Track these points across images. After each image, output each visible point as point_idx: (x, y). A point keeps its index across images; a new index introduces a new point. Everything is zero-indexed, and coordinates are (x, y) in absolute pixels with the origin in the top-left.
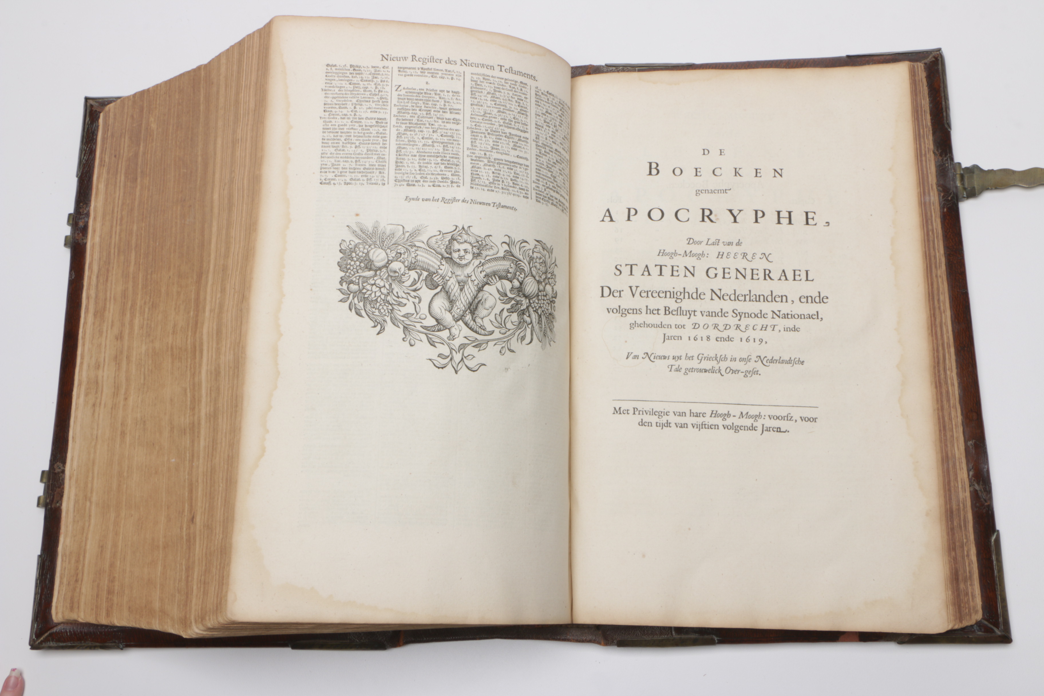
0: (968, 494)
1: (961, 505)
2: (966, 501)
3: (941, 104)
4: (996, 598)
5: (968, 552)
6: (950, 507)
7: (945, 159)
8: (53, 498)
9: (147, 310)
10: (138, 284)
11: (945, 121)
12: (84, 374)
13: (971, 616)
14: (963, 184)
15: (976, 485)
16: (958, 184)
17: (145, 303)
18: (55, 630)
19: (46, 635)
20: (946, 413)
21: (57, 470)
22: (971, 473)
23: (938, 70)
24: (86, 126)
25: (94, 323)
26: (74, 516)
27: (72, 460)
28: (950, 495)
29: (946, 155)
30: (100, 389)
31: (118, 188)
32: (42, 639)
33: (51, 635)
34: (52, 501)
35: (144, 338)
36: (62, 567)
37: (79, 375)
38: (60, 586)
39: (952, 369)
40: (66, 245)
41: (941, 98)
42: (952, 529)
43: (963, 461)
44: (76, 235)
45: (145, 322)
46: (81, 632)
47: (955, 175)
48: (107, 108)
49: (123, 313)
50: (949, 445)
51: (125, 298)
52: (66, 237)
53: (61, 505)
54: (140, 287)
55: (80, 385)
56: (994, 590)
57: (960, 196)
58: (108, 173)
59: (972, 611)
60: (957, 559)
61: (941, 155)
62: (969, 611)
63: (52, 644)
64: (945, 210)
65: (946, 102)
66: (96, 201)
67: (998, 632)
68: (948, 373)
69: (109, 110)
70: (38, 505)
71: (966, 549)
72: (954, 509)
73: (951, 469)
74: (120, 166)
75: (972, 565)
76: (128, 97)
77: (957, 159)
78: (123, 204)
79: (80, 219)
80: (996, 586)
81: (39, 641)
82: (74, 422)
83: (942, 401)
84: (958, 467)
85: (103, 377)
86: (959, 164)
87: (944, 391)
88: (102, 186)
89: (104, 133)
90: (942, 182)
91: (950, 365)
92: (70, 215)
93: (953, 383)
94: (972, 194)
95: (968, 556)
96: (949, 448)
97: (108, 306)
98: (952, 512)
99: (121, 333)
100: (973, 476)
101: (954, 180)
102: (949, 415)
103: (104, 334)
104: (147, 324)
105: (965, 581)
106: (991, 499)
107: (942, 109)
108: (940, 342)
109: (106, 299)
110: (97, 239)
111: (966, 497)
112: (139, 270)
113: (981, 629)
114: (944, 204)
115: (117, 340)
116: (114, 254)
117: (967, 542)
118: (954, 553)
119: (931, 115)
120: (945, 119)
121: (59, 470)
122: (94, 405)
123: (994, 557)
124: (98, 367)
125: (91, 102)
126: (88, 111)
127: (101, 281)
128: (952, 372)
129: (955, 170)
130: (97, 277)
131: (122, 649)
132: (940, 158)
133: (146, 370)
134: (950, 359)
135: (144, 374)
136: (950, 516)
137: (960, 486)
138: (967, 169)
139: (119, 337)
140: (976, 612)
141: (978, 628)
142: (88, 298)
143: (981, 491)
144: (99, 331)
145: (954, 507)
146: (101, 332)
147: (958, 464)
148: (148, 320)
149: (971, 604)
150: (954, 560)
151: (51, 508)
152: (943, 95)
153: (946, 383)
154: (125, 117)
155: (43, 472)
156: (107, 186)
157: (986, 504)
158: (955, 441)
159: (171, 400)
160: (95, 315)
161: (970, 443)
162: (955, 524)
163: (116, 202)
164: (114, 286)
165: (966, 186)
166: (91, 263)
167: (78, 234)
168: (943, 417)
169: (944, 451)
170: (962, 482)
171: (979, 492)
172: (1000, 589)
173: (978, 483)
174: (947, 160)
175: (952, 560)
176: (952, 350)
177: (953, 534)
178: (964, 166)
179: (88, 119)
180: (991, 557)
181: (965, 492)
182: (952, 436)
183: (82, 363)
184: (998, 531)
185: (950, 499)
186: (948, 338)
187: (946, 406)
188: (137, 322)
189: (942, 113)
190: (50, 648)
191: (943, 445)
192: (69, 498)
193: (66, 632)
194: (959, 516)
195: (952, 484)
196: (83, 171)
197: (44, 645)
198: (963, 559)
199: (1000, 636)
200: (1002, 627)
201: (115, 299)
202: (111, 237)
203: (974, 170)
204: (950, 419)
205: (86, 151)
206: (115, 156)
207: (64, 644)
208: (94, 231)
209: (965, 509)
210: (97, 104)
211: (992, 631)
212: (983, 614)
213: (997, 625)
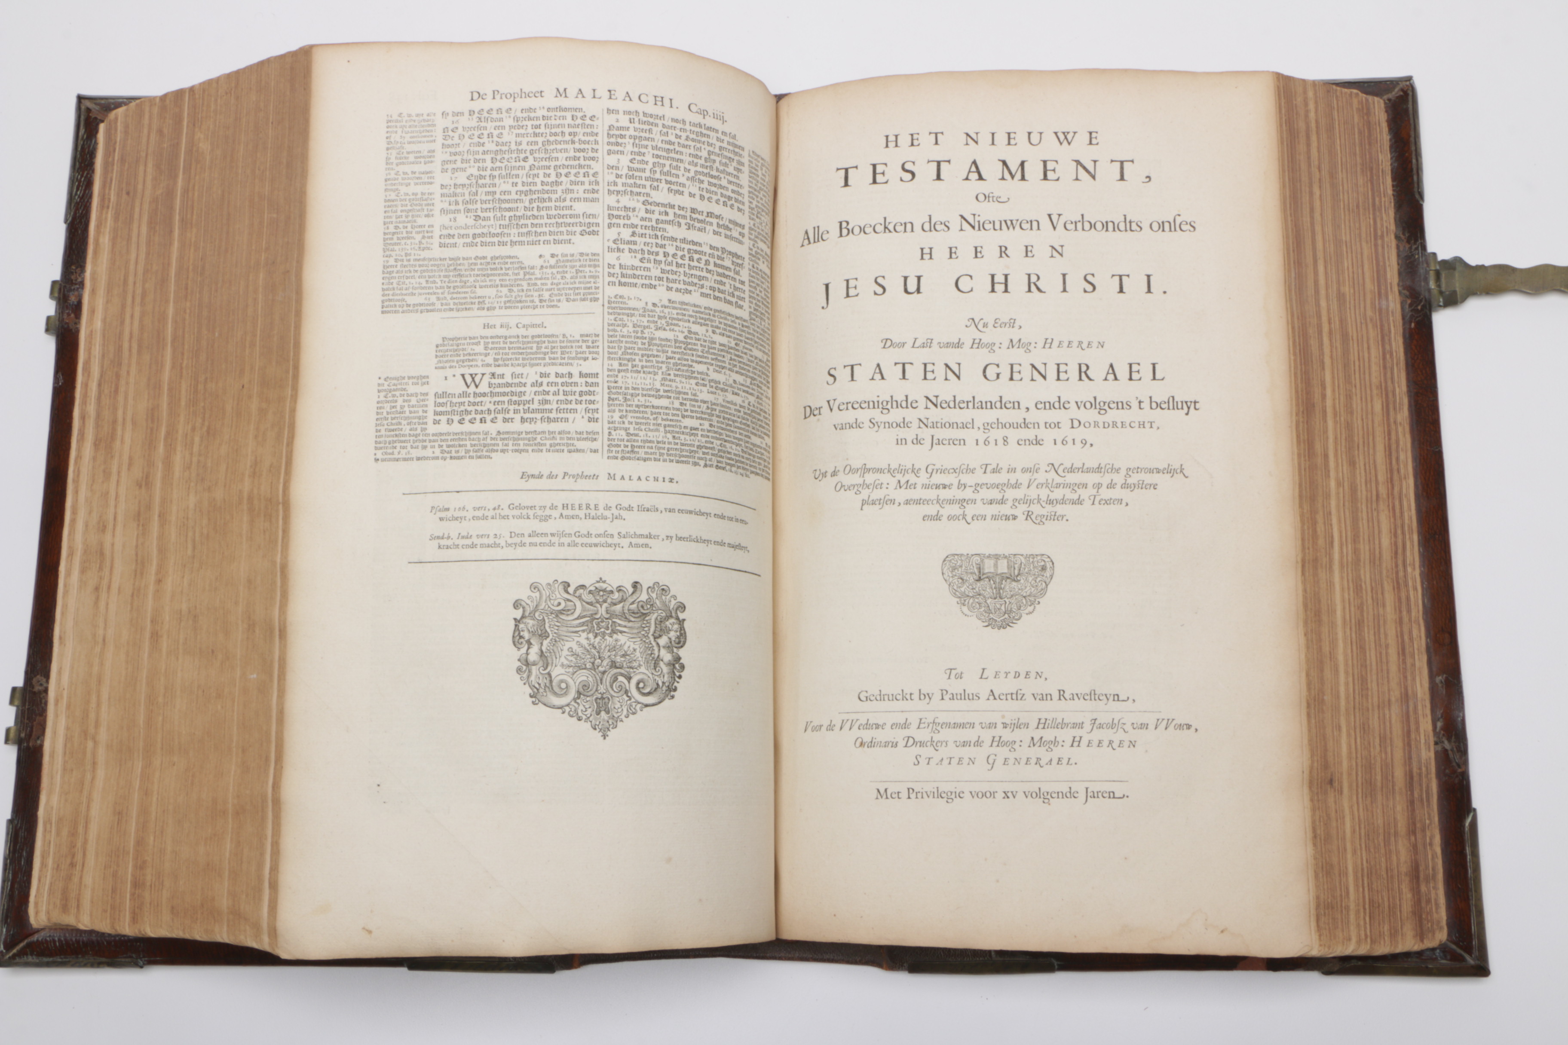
0: (1432, 755)
1: (1424, 769)
2: (1430, 764)
3: (1411, 162)
4: (1469, 909)
5: (1431, 840)
6: (1409, 770)
7: (1414, 247)
8: (31, 731)
9: (197, 439)
10: (180, 399)
11: (1416, 190)
12: (79, 537)
13: (1434, 934)
14: (1439, 286)
15: (1446, 742)
16: (1432, 285)
17: (194, 429)
18: (35, 938)
19: (22, 945)
20: (1406, 630)
21: (37, 688)
22: (1439, 725)
23: (1407, 110)
24: (80, 143)
25: (94, 459)
26: (65, 762)
27: (60, 672)
28: (1410, 752)
29: (1416, 241)
30: (108, 564)
31: (134, 246)
32: (15, 951)
33: (29, 945)
34: (29, 736)
35: (192, 484)
36: (44, 840)
37: (69, 540)
38: (41, 871)
39: (1414, 565)
40: (47, 330)
41: (1411, 154)
42: (1412, 802)
43: (1427, 705)
44: (65, 316)
45: (195, 459)
46: (78, 942)
47: (1427, 272)
48: (112, 115)
49: (150, 444)
50: (1409, 678)
51: (153, 421)
52: (48, 318)
53: (43, 741)
54: (183, 403)
55: (71, 554)
56: (1466, 899)
57: (1434, 304)
58: (116, 218)
59: (1435, 927)
60: (1417, 848)
61: (1408, 242)
62: (1431, 926)
63: (30, 959)
64: (1411, 326)
65: (1417, 160)
66: (94, 264)
67: (1470, 961)
68: (1409, 570)
69: (116, 119)
70: (7, 741)
71: (1428, 834)
72: (1415, 774)
73: (1411, 713)
74: (137, 210)
75: (1436, 860)
76: (151, 100)
77: (1430, 249)
78: (146, 271)
79: (70, 290)
80: (1470, 894)
81: (11, 954)
82: (63, 614)
83: (1400, 612)
84: (1420, 712)
85: (113, 545)
86: (1434, 254)
87: (1403, 595)
88: (105, 240)
89: (109, 153)
90: (1407, 283)
91: (1412, 559)
92: (54, 283)
93: (1416, 586)
94: (1452, 301)
95: (1431, 844)
96: (1409, 682)
97: (119, 432)
98: (1411, 778)
99: (147, 477)
100: (1442, 729)
101: (1426, 280)
102: (1410, 632)
103: (114, 478)
104: (199, 462)
105: (1427, 881)
106: (1465, 762)
107: (1412, 170)
108: (1399, 522)
109: (115, 422)
110: (98, 324)
112: (181, 376)
113: (1446, 956)
114: (1410, 317)
115: (140, 487)
116: (130, 350)
117: (1430, 824)
118: (1413, 839)
119: (1394, 179)
120: (1416, 185)
121: (40, 688)
122: (97, 589)
123: (1468, 850)
124: (102, 528)
125: (88, 104)
126: (83, 118)
127: (106, 391)
128: (1414, 569)
129: (1428, 264)
130: (99, 385)
131: (141, 967)
132: (1407, 246)
133: (197, 535)
135: (194, 541)
137: (1423, 741)
138: (1444, 262)
139: (145, 482)
140: (1441, 928)
141: (1442, 955)
142: (83, 418)
143: (1452, 750)
144: (104, 471)
145: (1415, 770)
146: (107, 474)
147: (1420, 707)
148: (200, 455)
149: (1435, 916)
150: (1413, 849)
151: (28, 748)
152: (1413, 148)
153: (1406, 585)
154: (146, 131)
155: (14, 689)
156: (114, 240)
157: (1460, 770)
158: (1417, 672)
159: (249, 581)
160: (96, 445)
161: (1438, 679)
162: (1416, 795)
163: (132, 267)
164: (131, 402)
165: (1443, 289)
166: (87, 363)
167: (69, 315)
168: (1402, 635)
170: (1425, 736)
171: (1450, 752)
172: (1475, 894)
173: (1449, 740)
174: (1417, 249)
175: (1411, 849)
176: (1415, 537)
177: (1413, 810)
178: (1440, 258)
179: (82, 131)
180: (1464, 849)
181: (1429, 751)
182: (1413, 665)
183: (73, 521)
184: (1475, 810)
185: (1410, 758)
186: (1410, 518)
187: (1406, 619)
188: (178, 460)
189: (1412, 177)
190: (27, 965)
192: (55, 733)
193: (54, 941)
194: (1421, 785)
195: (1413, 736)
196: (75, 213)
197: (18, 960)
198: (1425, 849)
199: (1472, 967)
200: (1476, 953)
201: (134, 423)
202: (122, 322)
203: (1455, 265)
205: (80, 182)
206: (128, 193)
207: (51, 959)
208: (92, 311)
209: (1429, 776)
210: (97, 108)
211: (1462, 959)
212: (1449, 934)
213: (1469, 950)
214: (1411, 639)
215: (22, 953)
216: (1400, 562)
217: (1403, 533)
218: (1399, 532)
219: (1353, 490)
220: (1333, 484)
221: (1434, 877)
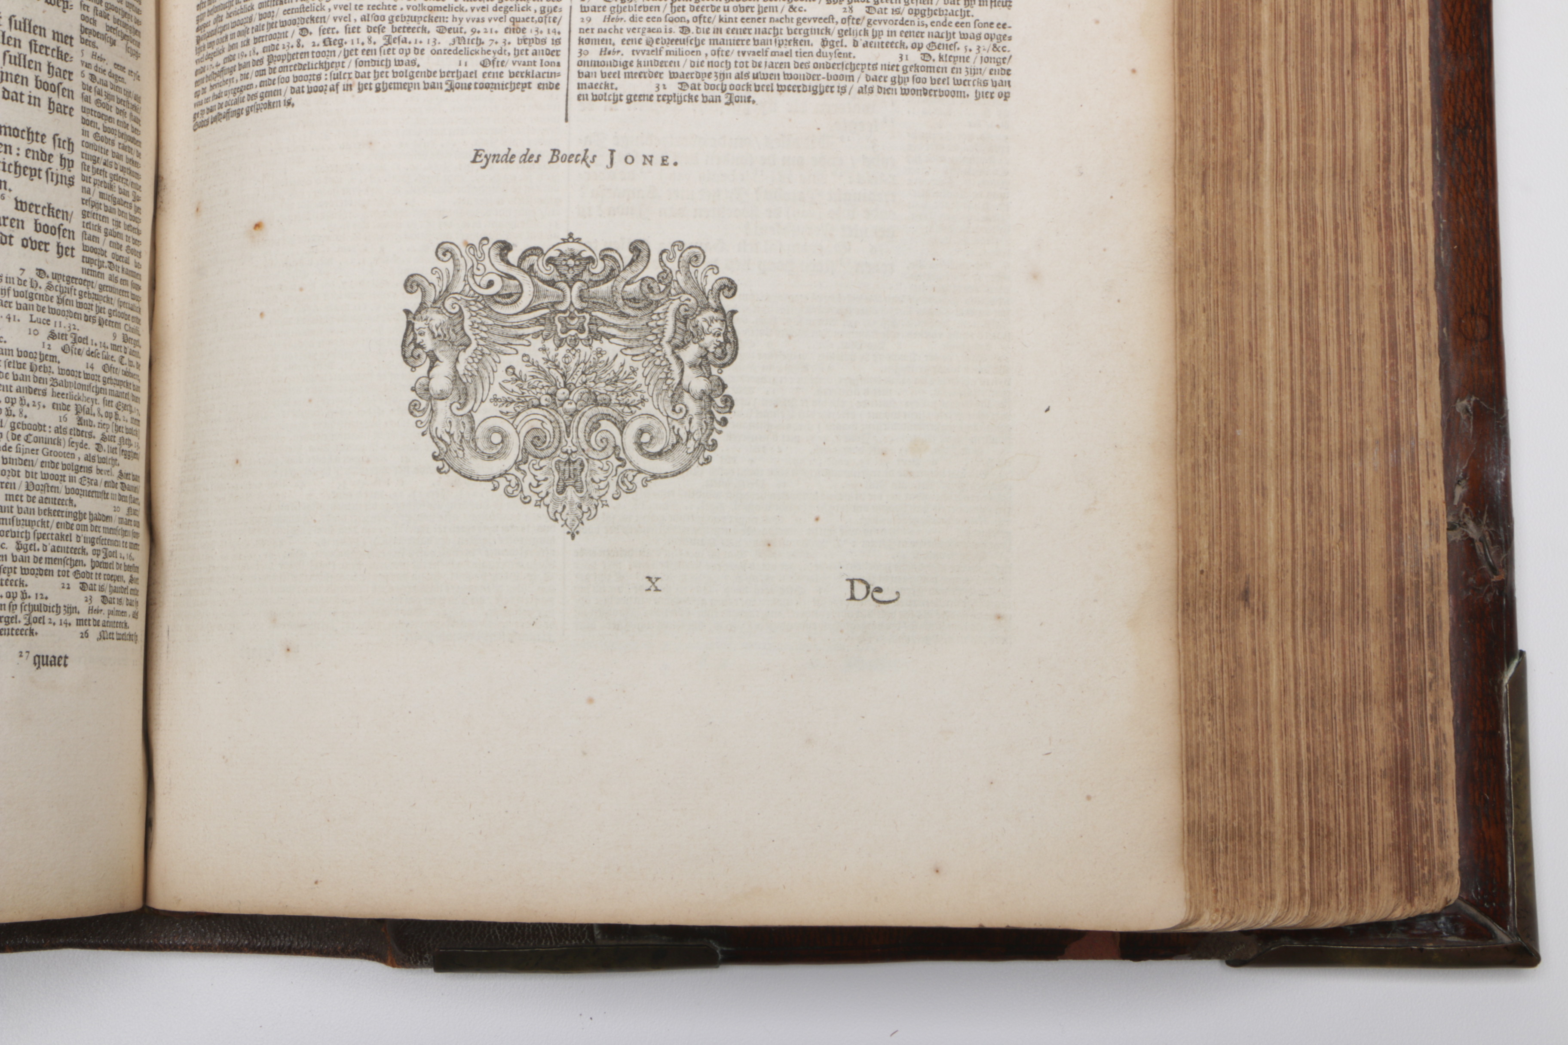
0: (1443, 548)
1: (1425, 575)
2: (1438, 565)
4: (1505, 841)
5: (1434, 709)
6: (1397, 576)
13: (1434, 887)
15: (1471, 525)
20: (1400, 308)
22: (1459, 491)
28: (1399, 542)
39: (1422, 186)
42: (1400, 638)
43: (1436, 452)
50: (1402, 400)
56: (1500, 822)
59: (1437, 873)
60: (1407, 725)
62: (1429, 872)
67: (1503, 937)
68: (1412, 194)
71: (1430, 698)
72: (1407, 584)
73: (1404, 468)
75: (1444, 748)
80: (1507, 811)
83: (1391, 273)
84: (1422, 467)
87: (1397, 242)
91: (1418, 173)
93: (1424, 225)
95: (1435, 718)
96: (1403, 408)
98: (1401, 591)
100: (1464, 499)
102: (1407, 313)
105: (1425, 788)
106: (1508, 563)
108: (1395, 100)
111: (1438, 555)
113: (1456, 929)
117: (1435, 679)
118: (1401, 707)
123: (1505, 729)
128: (1422, 193)
134: (1419, 155)
136: (1396, 600)
137: (1425, 522)
140: (1448, 877)
141: (1449, 926)
143: (1483, 540)
145: (1408, 577)
147: (1422, 457)
149: (1437, 852)
150: (1400, 725)
153: (1405, 223)
157: (1495, 578)
158: (1420, 390)
161: (1461, 405)
162: (1408, 625)
168: (1392, 318)
169: (1389, 416)
170: (1430, 512)
171: (1478, 544)
172: (1517, 816)
173: (1477, 521)
175: (1396, 725)
176: (1427, 132)
177: (1402, 653)
180: (1498, 727)
181: (1437, 541)
182: (1412, 376)
184: (1522, 653)
185: (1399, 554)
186: (1419, 93)
187: (1400, 288)
191: (1388, 396)
194: (1419, 606)
195: (1406, 512)
198: (1422, 725)
199: (1506, 948)
200: (1513, 922)
204: (1408, 326)
209: (1435, 589)
212: (1464, 887)
213: (1501, 917)
214: (1410, 327)
216: (1394, 178)
217: (1403, 122)
218: (1395, 119)
219: (1306, 30)
220: (1266, 16)
221: (1439, 779)
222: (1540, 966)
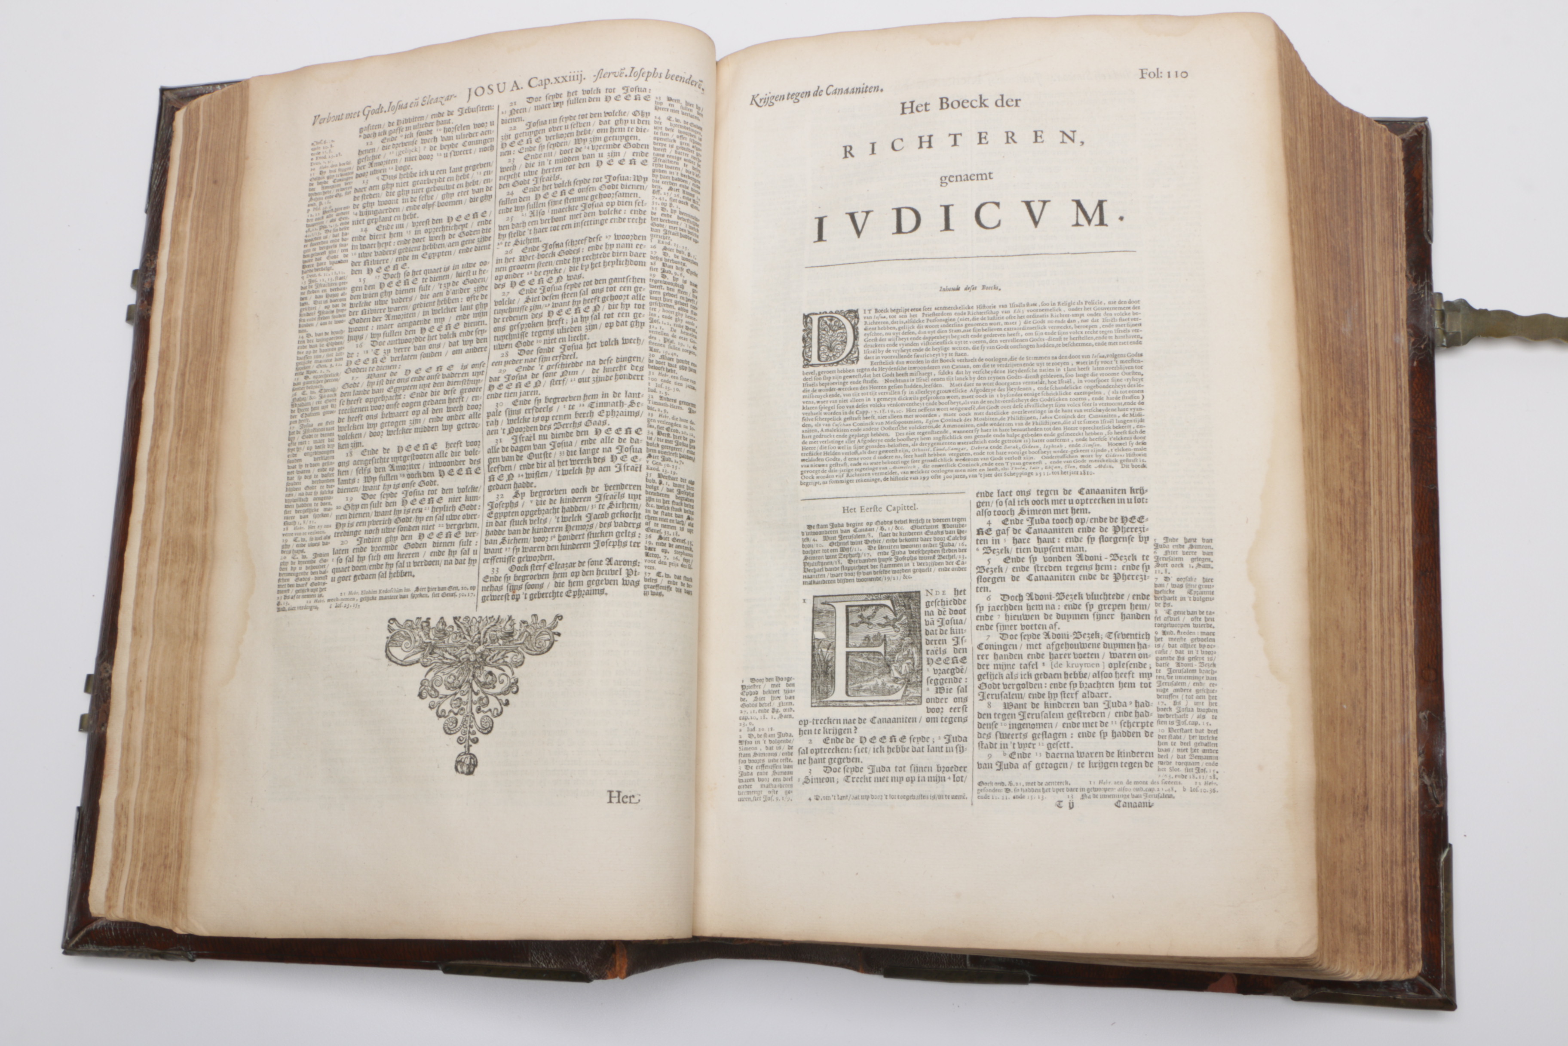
3: (1421, 202)
4: (1440, 944)
7: (1420, 286)
11: (1425, 230)
14: (1443, 326)
15: (1426, 777)
16: (1437, 324)
18: (94, 926)
19: (82, 933)
21: (105, 674)
22: (1421, 759)
23: (1420, 151)
29: (1422, 280)
32: (77, 939)
33: (88, 934)
41: (1422, 195)
46: (131, 931)
47: (1432, 312)
53: (107, 729)
56: (1438, 934)
57: (1437, 344)
61: (1415, 281)
63: (88, 947)
64: (1415, 363)
65: (1426, 201)
67: (1438, 994)
70: (81, 728)
77: (1436, 289)
80: (1441, 928)
81: (73, 941)
86: (1440, 295)
90: (1413, 321)
94: (1455, 342)
98: (1405, 808)
100: (1423, 764)
101: (1432, 320)
106: (1444, 798)
107: (1422, 210)
111: (1416, 792)
113: (1414, 988)
114: (1414, 355)
119: (1406, 218)
120: (1425, 225)
121: (107, 674)
123: (1442, 885)
129: (1433, 304)
131: (191, 960)
132: (1414, 285)
138: (1449, 303)
141: (1411, 987)
143: (1431, 786)
152: (1424, 189)
155: (88, 675)
157: (1438, 806)
161: (1422, 714)
165: (1447, 330)
170: (1413, 769)
171: (1430, 789)
173: (1429, 775)
174: (1423, 288)
178: (1446, 298)
180: (1437, 883)
184: (1450, 846)
189: (1422, 217)
190: (88, 953)
193: (111, 930)
197: (79, 948)
199: (1440, 1000)
200: (1443, 987)
203: (1461, 306)
207: (109, 949)
211: (1429, 992)
213: (1437, 984)
215: (83, 942)
222: (1457, 1011)
